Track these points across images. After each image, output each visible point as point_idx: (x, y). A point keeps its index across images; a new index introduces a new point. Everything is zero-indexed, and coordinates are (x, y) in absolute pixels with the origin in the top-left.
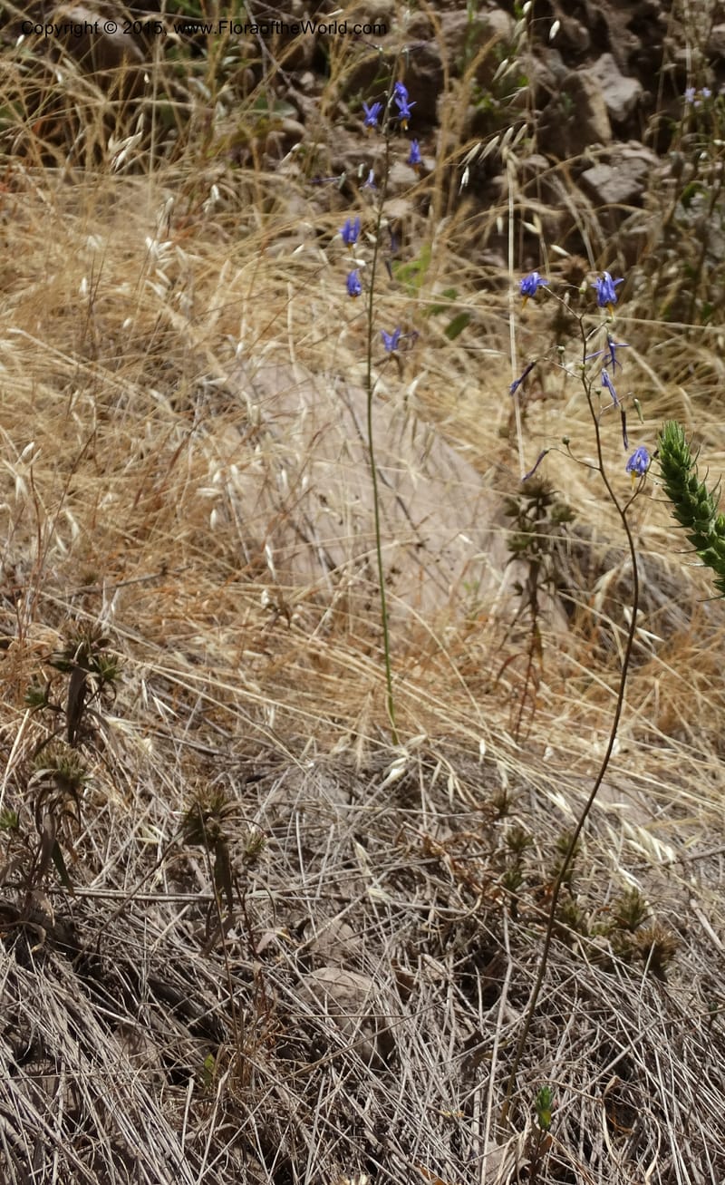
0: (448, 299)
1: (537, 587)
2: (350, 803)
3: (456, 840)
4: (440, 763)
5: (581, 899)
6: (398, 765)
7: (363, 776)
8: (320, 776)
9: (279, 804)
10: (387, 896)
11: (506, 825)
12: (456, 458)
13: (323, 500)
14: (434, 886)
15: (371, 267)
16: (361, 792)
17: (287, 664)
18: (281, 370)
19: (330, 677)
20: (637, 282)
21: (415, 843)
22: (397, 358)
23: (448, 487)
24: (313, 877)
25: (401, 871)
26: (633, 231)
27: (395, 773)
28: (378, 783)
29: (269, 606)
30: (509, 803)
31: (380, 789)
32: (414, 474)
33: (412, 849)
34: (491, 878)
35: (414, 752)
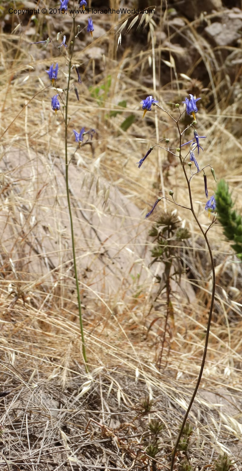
0: (121, 107)
1: (169, 277)
2: (59, 408)
3: (121, 428)
4: (112, 383)
5: (193, 460)
6: (87, 385)
7: (66, 391)
8: (41, 392)
9: (17, 409)
10: (80, 462)
11: (150, 417)
12: (127, 202)
13: (46, 228)
14: (108, 455)
15: (66, 92)
16: (65, 401)
17: (25, 326)
18: (22, 152)
19: (50, 334)
20: (236, 92)
21: (97, 430)
22: (91, 144)
23: (123, 220)
24: (36, 451)
25: (89, 447)
26: (234, 62)
27: (85, 389)
28: (76, 395)
29: (12, 293)
30: (151, 405)
31: (77, 399)
32: (99, 212)
33: (95, 434)
34: (140, 450)
35: (97, 377)
